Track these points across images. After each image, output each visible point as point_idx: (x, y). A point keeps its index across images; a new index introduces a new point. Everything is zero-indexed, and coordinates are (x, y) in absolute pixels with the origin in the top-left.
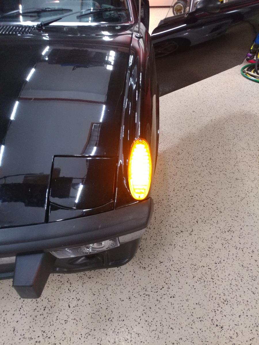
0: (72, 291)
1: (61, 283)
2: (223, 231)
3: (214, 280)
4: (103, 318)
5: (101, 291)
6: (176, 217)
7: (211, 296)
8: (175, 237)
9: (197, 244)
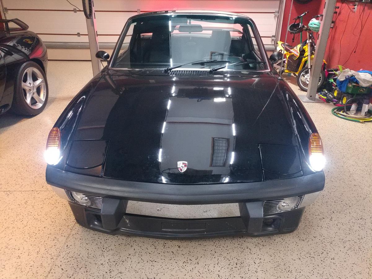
0: (253, 254)
1: (243, 249)
2: (357, 218)
3: (361, 250)
4: (284, 270)
5: (276, 254)
6: (315, 209)
7: (363, 259)
8: (319, 221)
9: (338, 227)
